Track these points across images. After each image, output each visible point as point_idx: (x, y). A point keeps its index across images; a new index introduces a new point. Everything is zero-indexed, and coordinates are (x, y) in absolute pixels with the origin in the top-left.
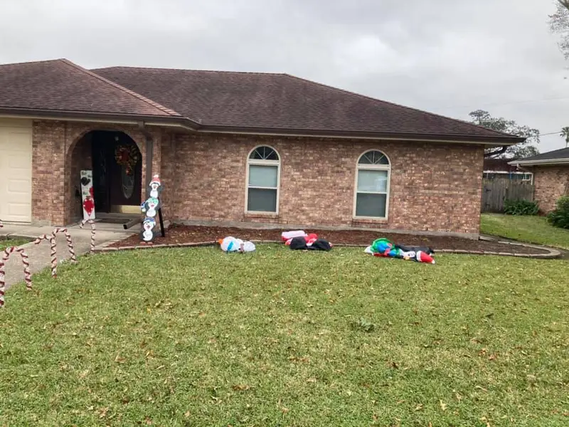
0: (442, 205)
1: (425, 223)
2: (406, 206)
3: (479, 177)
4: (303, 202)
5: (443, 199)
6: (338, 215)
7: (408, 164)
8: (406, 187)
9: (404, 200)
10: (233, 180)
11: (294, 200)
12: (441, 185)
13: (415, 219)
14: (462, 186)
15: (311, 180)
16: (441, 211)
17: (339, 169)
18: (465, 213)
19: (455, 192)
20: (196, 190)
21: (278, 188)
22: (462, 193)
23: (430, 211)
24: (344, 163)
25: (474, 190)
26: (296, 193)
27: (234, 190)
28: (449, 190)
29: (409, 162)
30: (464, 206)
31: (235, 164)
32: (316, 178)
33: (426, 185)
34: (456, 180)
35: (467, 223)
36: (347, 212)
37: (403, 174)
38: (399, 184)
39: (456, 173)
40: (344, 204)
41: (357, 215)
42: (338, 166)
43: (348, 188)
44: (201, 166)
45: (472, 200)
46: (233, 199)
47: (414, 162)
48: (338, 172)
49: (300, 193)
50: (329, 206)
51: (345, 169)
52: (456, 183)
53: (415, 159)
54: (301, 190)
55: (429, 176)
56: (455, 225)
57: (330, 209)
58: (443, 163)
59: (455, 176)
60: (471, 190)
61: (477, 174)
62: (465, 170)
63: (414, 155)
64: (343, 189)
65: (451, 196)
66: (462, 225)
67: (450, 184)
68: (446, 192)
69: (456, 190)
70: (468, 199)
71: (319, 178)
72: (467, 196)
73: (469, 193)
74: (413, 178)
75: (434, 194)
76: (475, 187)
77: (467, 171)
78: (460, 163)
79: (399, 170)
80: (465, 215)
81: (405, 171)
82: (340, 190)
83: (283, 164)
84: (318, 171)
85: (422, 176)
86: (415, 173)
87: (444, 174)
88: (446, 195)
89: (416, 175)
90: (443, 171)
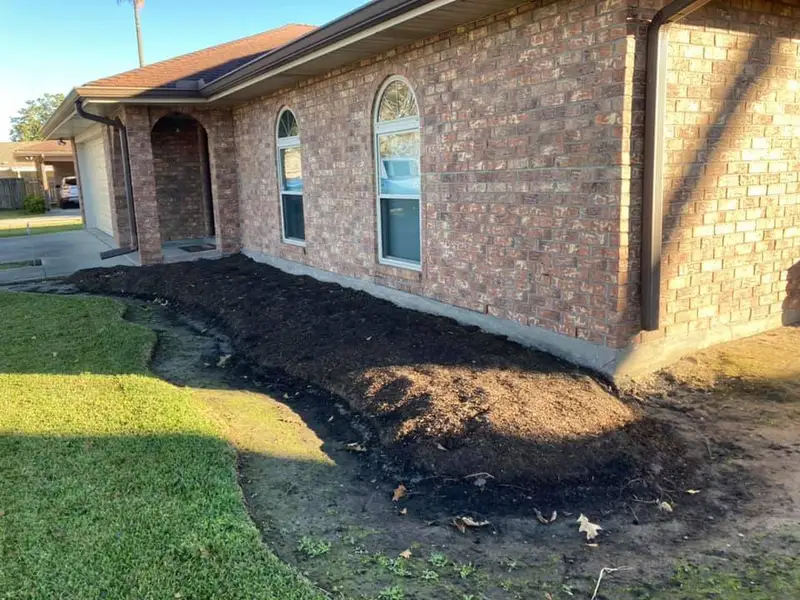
0: (514, 234)
1: (483, 289)
2: (446, 235)
3: (612, 119)
4: (324, 221)
5: (517, 212)
6: (359, 253)
7: (444, 108)
8: (446, 178)
9: (442, 216)
12: (512, 164)
13: (464, 274)
14: (561, 159)
15: (327, 172)
16: (513, 253)
17: (353, 141)
18: (575, 263)
19: (545, 187)
22: (563, 188)
23: (490, 250)
24: (357, 125)
25: (599, 174)
28: (530, 177)
29: (445, 98)
30: (572, 236)
32: (331, 166)
33: (480, 166)
34: (544, 140)
35: (579, 298)
36: (369, 245)
37: (437, 137)
39: (545, 115)
41: (384, 255)
42: (351, 134)
45: (593, 213)
47: (454, 96)
48: (352, 149)
49: (320, 201)
50: (348, 232)
51: (359, 141)
52: (547, 151)
53: (455, 86)
54: (320, 196)
55: (484, 136)
56: (548, 306)
57: (349, 239)
58: (512, 85)
59: (544, 127)
60: (588, 172)
61: (607, 103)
62: (569, 95)
63: (453, 74)
64: (359, 188)
65: (534, 199)
66: (567, 307)
67: (531, 157)
68: (524, 188)
69: (547, 177)
70: (582, 211)
71: (334, 166)
72: (579, 198)
73: (583, 187)
74: (456, 146)
75: (497, 194)
76: (602, 162)
77: (574, 98)
78: (556, 73)
79: (431, 128)
80: (574, 273)
81: (440, 129)
82: (357, 194)
83: (301, 142)
84: (333, 151)
85: (471, 139)
86: (457, 131)
87: (517, 121)
88: (523, 195)
89: (459, 136)
90: (514, 110)
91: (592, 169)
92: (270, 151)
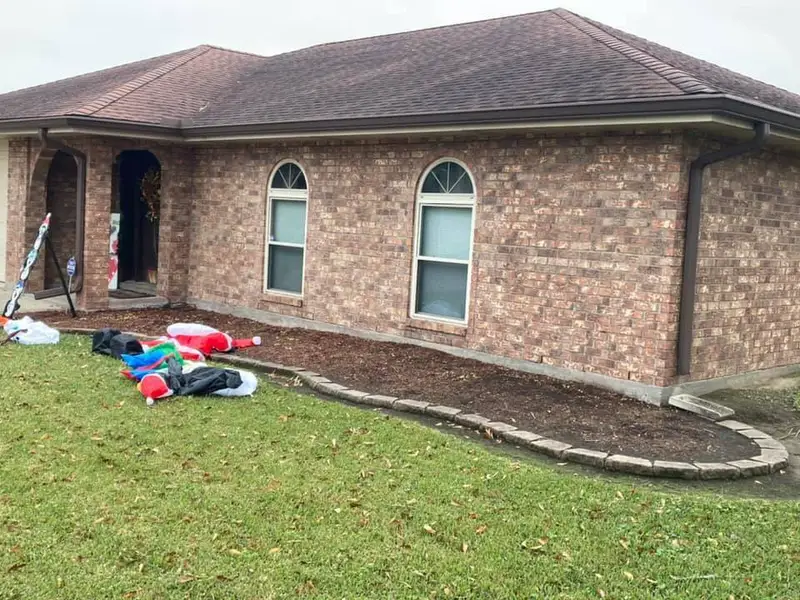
0: (574, 300)
1: (538, 342)
2: (500, 296)
3: (666, 224)
4: (336, 275)
5: (578, 282)
6: (384, 307)
7: (506, 193)
8: (503, 250)
9: (497, 281)
10: (250, 229)
11: (323, 271)
12: (574, 245)
13: (518, 331)
14: (622, 247)
15: (347, 229)
16: (572, 315)
17: (389, 206)
18: (630, 324)
19: (605, 265)
21: (305, 246)
22: (622, 267)
23: (548, 311)
24: (396, 192)
25: (654, 261)
26: (326, 256)
28: (591, 258)
29: (508, 186)
30: (628, 304)
31: (253, 199)
32: (354, 224)
33: (542, 243)
34: (607, 231)
35: (633, 351)
36: (399, 301)
37: (496, 215)
38: (488, 241)
39: (608, 213)
40: (394, 285)
41: (416, 310)
42: (387, 199)
43: (402, 249)
44: (217, 203)
45: (647, 288)
46: (249, 265)
47: (518, 186)
48: (386, 212)
49: (332, 256)
50: (371, 287)
51: (397, 206)
52: (609, 239)
53: (520, 178)
54: (333, 251)
55: (547, 221)
56: (604, 356)
57: (373, 294)
58: (578, 186)
59: (607, 222)
60: (644, 259)
61: (663, 213)
62: (630, 202)
63: (518, 168)
64: (392, 249)
65: (596, 273)
66: (621, 357)
67: (594, 242)
68: (586, 265)
69: (608, 259)
70: (638, 286)
71: (359, 225)
72: (636, 276)
73: (639, 269)
74: (516, 226)
75: (558, 267)
76: (657, 253)
77: (635, 205)
78: (620, 185)
79: (489, 207)
80: (629, 331)
81: (500, 209)
82: (389, 253)
83: (311, 197)
84: (358, 211)
85: (534, 222)
86: (519, 213)
87: (581, 214)
88: (584, 270)
89: (521, 217)
90: (579, 206)
91: (648, 257)
92: (258, 200)
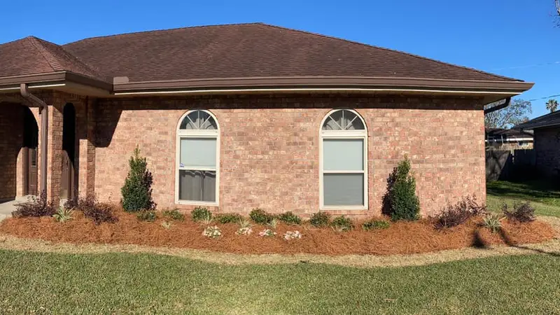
0: (437, 184)
3: (480, 142)
4: (251, 188)
5: (438, 175)
6: (299, 206)
7: (389, 129)
10: (160, 159)
11: (238, 186)
12: (434, 156)
14: (459, 155)
15: (260, 156)
16: (437, 192)
17: (297, 139)
19: (452, 165)
20: (118, 172)
21: (217, 169)
22: (461, 165)
24: (302, 130)
25: (476, 160)
26: (240, 177)
27: (162, 172)
28: (444, 162)
29: (390, 125)
30: (465, 182)
31: (163, 138)
32: (267, 153)
33: (415, 157)
34: (450, 148)
36: (311, 200)
37: (384, 142)
38: (379, 158)
39: (450, 139)
40: (307, 190)
41: (325, 204)
42: (296, 135)
43: (311, 167)
44: (123, 141)
45: (474, 173)
46: (160, 184)
47: (397, 125)
48: (295, 144)
49: (246, 175)
50: (286, 194)
51: (304, 139)
52: (453, 152)
53: (398, 120)
54: (247, 172)
55: (417, 144)
57: (287, 198)
58: (433, 125)
59: (451, 143)
60: (471, 159)
61: (478, 137)
62: (462, 132)
63: (396, 115)
64: (302, 167)
65: (447, 170)
67: (445, 154)
68: (441, 166)
69: (453, 161)
70: (470, 172)
71: (271, 153)
72: (468, 168)
73: (470, 165)
74: (397, 148)
75: (426, 169)
76: (477, 156)
77: (464, 134)
78: (456, 124)
79: (378, 137)
81: (386, 139)
82: (299, 170)
83: (223, 135)
84: (270, 144)
85: (409, 145)
86: (399, 141)
87: (437, 140)
88: (441, 169)
89: (400, 143)
90: (435, 135)
91: (473, 158)
